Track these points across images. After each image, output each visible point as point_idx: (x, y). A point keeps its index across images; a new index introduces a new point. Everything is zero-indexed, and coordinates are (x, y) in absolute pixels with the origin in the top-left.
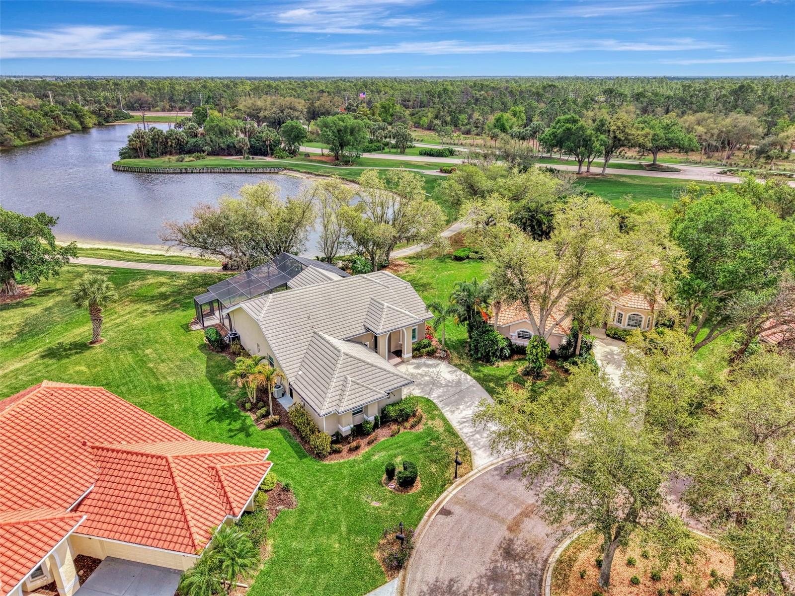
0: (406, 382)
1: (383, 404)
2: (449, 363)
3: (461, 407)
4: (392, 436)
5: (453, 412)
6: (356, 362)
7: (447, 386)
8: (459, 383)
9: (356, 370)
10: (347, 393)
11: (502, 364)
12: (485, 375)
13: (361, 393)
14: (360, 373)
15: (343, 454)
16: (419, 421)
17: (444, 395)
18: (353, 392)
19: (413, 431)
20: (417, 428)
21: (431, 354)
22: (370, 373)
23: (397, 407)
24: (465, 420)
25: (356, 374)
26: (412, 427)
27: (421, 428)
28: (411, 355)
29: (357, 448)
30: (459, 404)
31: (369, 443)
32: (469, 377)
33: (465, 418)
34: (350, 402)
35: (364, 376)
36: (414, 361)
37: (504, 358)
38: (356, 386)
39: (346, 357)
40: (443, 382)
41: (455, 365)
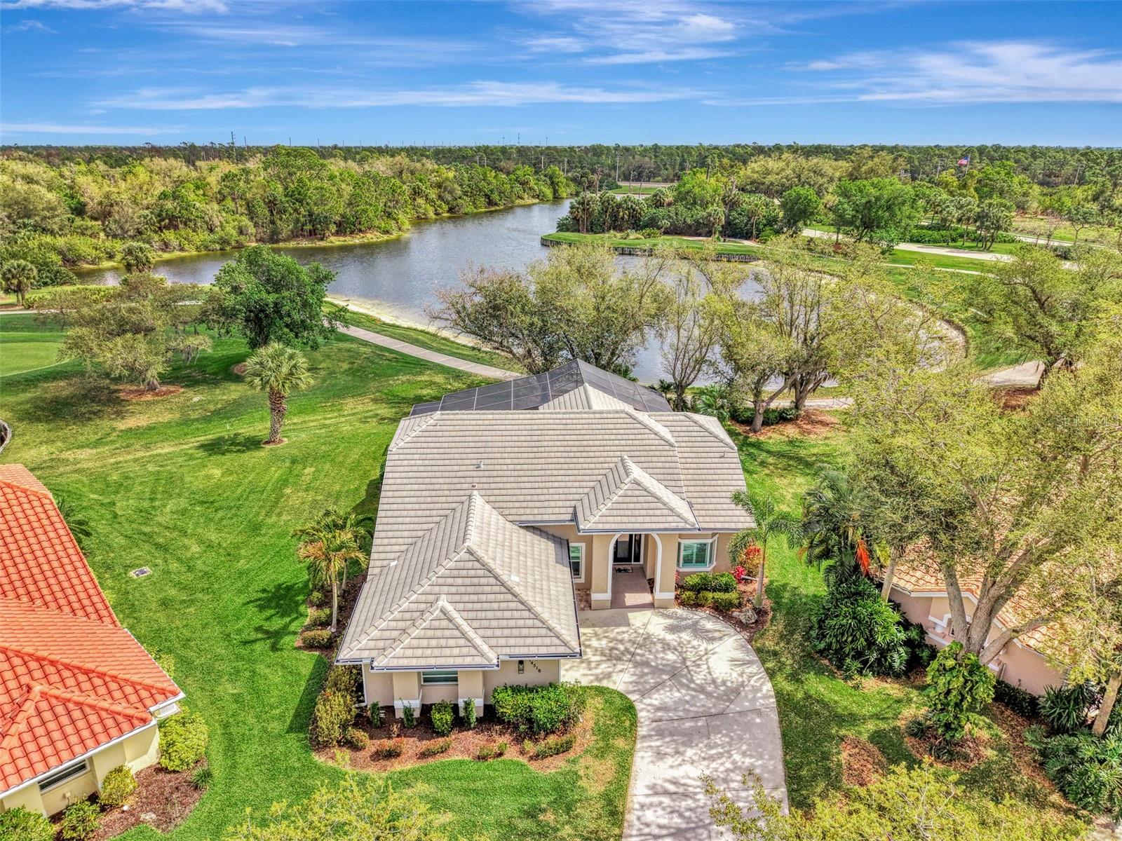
1: (498, 681)
2: (750, 641)
4: (482, 758)
9: (470, 589)
12: (808, 696)
14: (474, 598)
15: (360, 754)
19: (533, 767)
20: (546, 762)
21: (722, 610)
22: (495, 606)
24: (672, 788)
25: (466, 598)
26: (536, 757)
27: (555, 766)
28: (672, 595)
29: (391, 755)
30: (688, 743)
31: (423, 755)
32: (768, 687)
35: (478, 606)
36: (680, 611)
39: (467, 556)
40: (699, 679)
41: (759, 651)
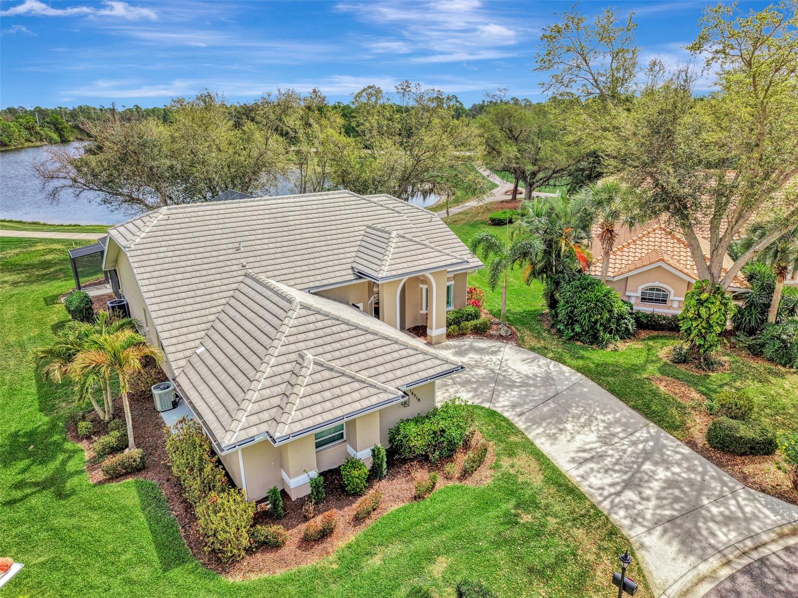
0: (446, 367)
1: (394, 418)
2: (519, 345)
3: (569, 426)
4: (418, 498)
5: (553, 438)
6: (329, 322)
7: (524, 384)
8: (548, 380)
10: (302, 391)
11: (622, 346)
12: (598, 365)
13: (337, 391)
15: (285, 551)
16: (479, 461)
17: (525, 403)
18: (317, 387)
19: (469, 483)
20: (476, 475)
21: (481, 331)
22: (362, 347)
23: (427, 426)
24: (586, 455)
26: (465, 474)
27: (484, 478)
28: (443, 330)
29: (325, 534)
30: (562, 421)
31: (358, 520)
32: (565, 368)
33: (584, 451)
34: (307, 412)
35: (345, 352)
36: (450, 342)
37: (626, 335)
38: (327, 374)
39: (304, 312)
40: (515, 377)
41: (532, 349)
